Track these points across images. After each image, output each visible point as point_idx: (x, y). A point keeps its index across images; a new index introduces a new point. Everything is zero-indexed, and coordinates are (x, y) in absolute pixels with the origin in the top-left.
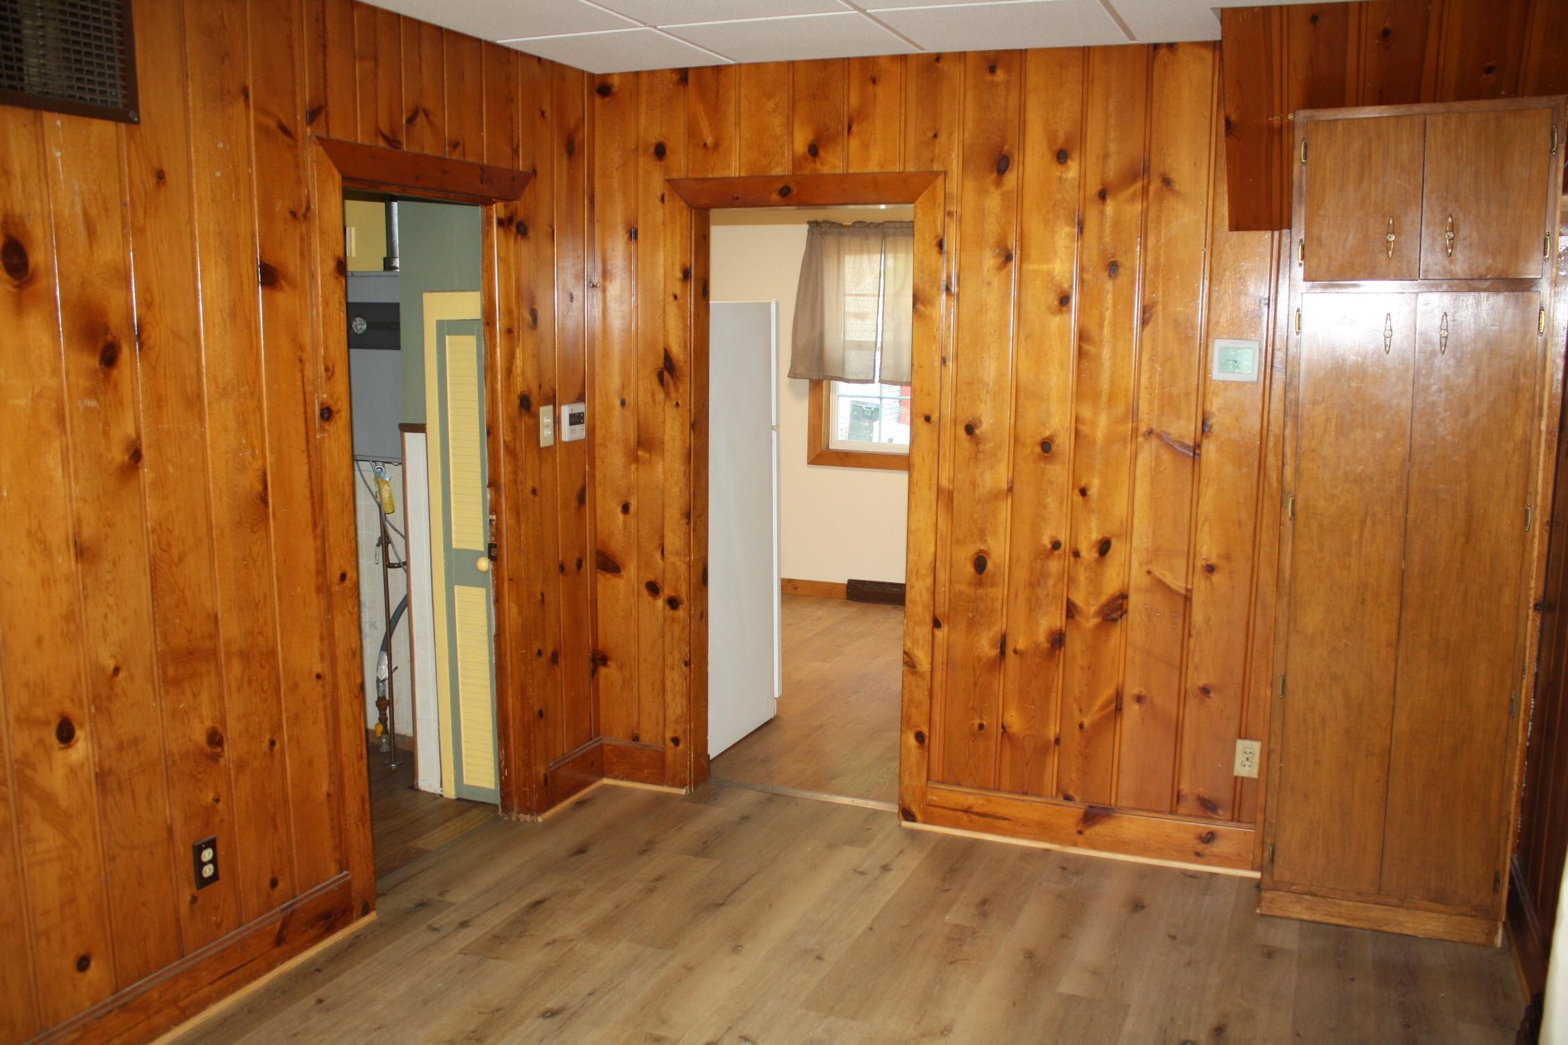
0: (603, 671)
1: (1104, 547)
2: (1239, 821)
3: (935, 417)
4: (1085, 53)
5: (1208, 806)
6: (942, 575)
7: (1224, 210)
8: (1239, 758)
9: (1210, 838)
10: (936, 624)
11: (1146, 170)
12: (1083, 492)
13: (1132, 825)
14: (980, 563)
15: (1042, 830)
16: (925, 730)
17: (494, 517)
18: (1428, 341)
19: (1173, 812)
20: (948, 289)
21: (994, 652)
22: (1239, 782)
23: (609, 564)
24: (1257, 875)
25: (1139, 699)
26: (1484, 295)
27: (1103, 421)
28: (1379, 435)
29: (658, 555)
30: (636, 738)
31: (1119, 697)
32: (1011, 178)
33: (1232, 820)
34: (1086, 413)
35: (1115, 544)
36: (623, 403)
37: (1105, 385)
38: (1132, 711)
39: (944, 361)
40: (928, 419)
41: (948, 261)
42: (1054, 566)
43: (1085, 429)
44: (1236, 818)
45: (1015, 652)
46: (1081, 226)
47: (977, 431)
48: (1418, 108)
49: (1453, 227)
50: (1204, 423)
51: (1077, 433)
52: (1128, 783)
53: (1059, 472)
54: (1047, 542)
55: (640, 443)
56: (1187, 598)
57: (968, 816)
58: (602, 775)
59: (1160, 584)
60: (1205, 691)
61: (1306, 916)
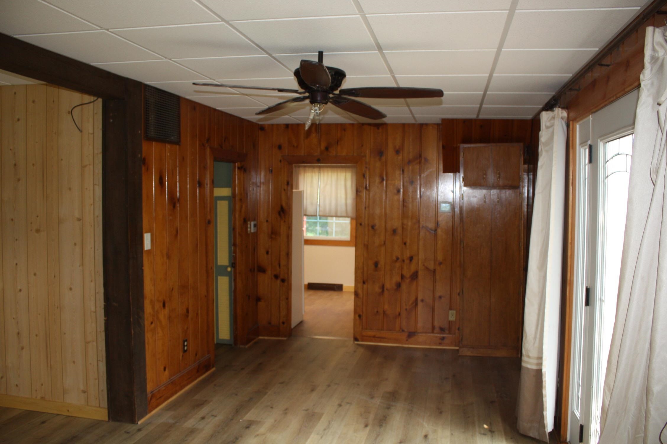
0: (259, 303)
1: (411, 259)
2: (451, 333)
3: (363, 224)
4: (404, 125)
5: (442, 330)
6: (365, 269)
7: (441, 167)
8: (450, 315)
9: (443, 339)
10: (364, 283)
11: (420, 156)
12: (405, 244)
13: (421, 338)
14: (376, 264)
15: (396, 341)
16: (361, 313)
17: (234, 255)
18: (494, 202)
19: (433, 332)
20: (366, 188)
21: (380, 290)
22: (450, 323)
23: (262, 270)
24: (457, 348)
25: (422, 301)
26: (507, 190)
27: (410, 224)
28: (483, 225)
29: (278, 266)
30: (270, 323)
31: (416, 299)
32: (384, 158)
33: (449, 333)
34: (405, 221)
35: (414, 257)
36: (267, 221)
37: (410, 214)
38: (420, 304)
39: (365, 208)
40: (361, 224)
41: (366, 181)
42: (398, 265)
43: (405, 227)
44: (450, 333)
45: (387, 289)
46: (403, 171)
47: (375, 228)
48: (489, 145)
49: (499, 174)
50: (437, 224)
51: (403, 228)
52: (420, 324)
53: (398, 239)
54: (394, 258)
55: (272, 233)
56: (434, 271)
57: (374, 338)
58: (258, 336)
59: (427, 269)
60: (440, 297)
61: (471, 354)
